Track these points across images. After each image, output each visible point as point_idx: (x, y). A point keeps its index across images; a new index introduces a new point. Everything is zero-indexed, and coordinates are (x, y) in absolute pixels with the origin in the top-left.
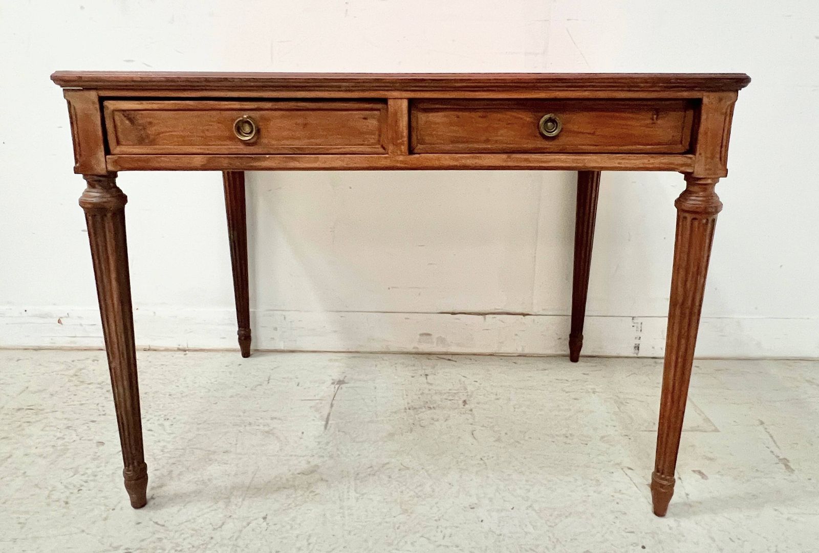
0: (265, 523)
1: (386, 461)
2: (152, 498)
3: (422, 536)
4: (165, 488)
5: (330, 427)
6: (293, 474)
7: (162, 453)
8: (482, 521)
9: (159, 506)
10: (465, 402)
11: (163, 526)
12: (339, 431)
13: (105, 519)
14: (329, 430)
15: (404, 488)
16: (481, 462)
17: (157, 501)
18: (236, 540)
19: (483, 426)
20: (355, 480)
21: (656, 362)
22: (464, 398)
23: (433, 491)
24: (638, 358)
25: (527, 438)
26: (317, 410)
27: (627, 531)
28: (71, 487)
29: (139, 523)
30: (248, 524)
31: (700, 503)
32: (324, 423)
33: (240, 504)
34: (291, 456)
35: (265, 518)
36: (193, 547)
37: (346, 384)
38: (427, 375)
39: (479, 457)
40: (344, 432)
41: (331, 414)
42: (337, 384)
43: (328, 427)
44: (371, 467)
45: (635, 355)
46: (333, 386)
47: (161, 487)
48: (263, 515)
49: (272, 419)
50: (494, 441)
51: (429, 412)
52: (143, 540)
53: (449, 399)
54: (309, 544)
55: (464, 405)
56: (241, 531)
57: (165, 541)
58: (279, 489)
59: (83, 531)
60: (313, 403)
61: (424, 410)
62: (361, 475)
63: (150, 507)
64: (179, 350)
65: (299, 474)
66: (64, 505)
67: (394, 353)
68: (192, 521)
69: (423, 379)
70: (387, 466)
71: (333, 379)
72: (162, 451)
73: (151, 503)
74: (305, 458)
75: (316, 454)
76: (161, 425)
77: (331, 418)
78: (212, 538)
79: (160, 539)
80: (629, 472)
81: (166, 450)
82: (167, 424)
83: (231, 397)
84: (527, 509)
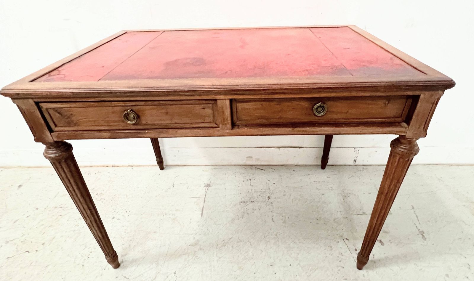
0: (175, 276)
1: (231, 236)
2: (122, 262)
4: (128, 256)
6: (187, 246)
7: (125, 234)
8: (276, 273)
9: (126, 267)
10: (269, 197)
11: (128, 279)
12: (208, 218)
13: (102, 275)
14: (203, 217)
15: (239, 253)
16: (276, 237)
17: (124, 263)
19: (277, 213)
20: (216, 249)
21: (364, 169)
22: (269, 195)
23: (253, 256)
24: (355, 165)
25: (298, 220)
26: (197, 204)
27: (344, 278)
28: (84, 256)
29: (117, 277)
30: (167, 277)
31: (379, 260)
32: (201, 213)
33: (163, 264)
34: (186, 234)
35: (175, 273)
37: (211, 187)
38: (250, 180)
39: (275, 233)
40: (210, 218)
41: (204, 206)
42: (207, 187)
43: (203, 216)
44: (224, 241)
45: (354, 164)
46: (205, 188)
47: (126, 255)
48: (174, 271)
49: (176, 210)
50: (283, 223)
51: (251, 204)
53: (261, 195)
55: (268, 200)
58: (180, 256)
60: (195, 200)
61: (248, 203)
62: (220, 246)
63: (122, 267)
64: (129, 166)
65: (190, 245)
66: (82, 267)
67: (235, 165)
68: (141, 275)
69: (248, 182)
70: (232, 240)
71: (205, 184)
72: (125, 232)
73: (122, 265)
74: (193, 235)
75: (198, 233)
76: (123, 216)
77: (204, 209)
80: (346, 241)
81: (127, 232)
82: (126, 215)
83: (156, 197)
84: (297, 265)
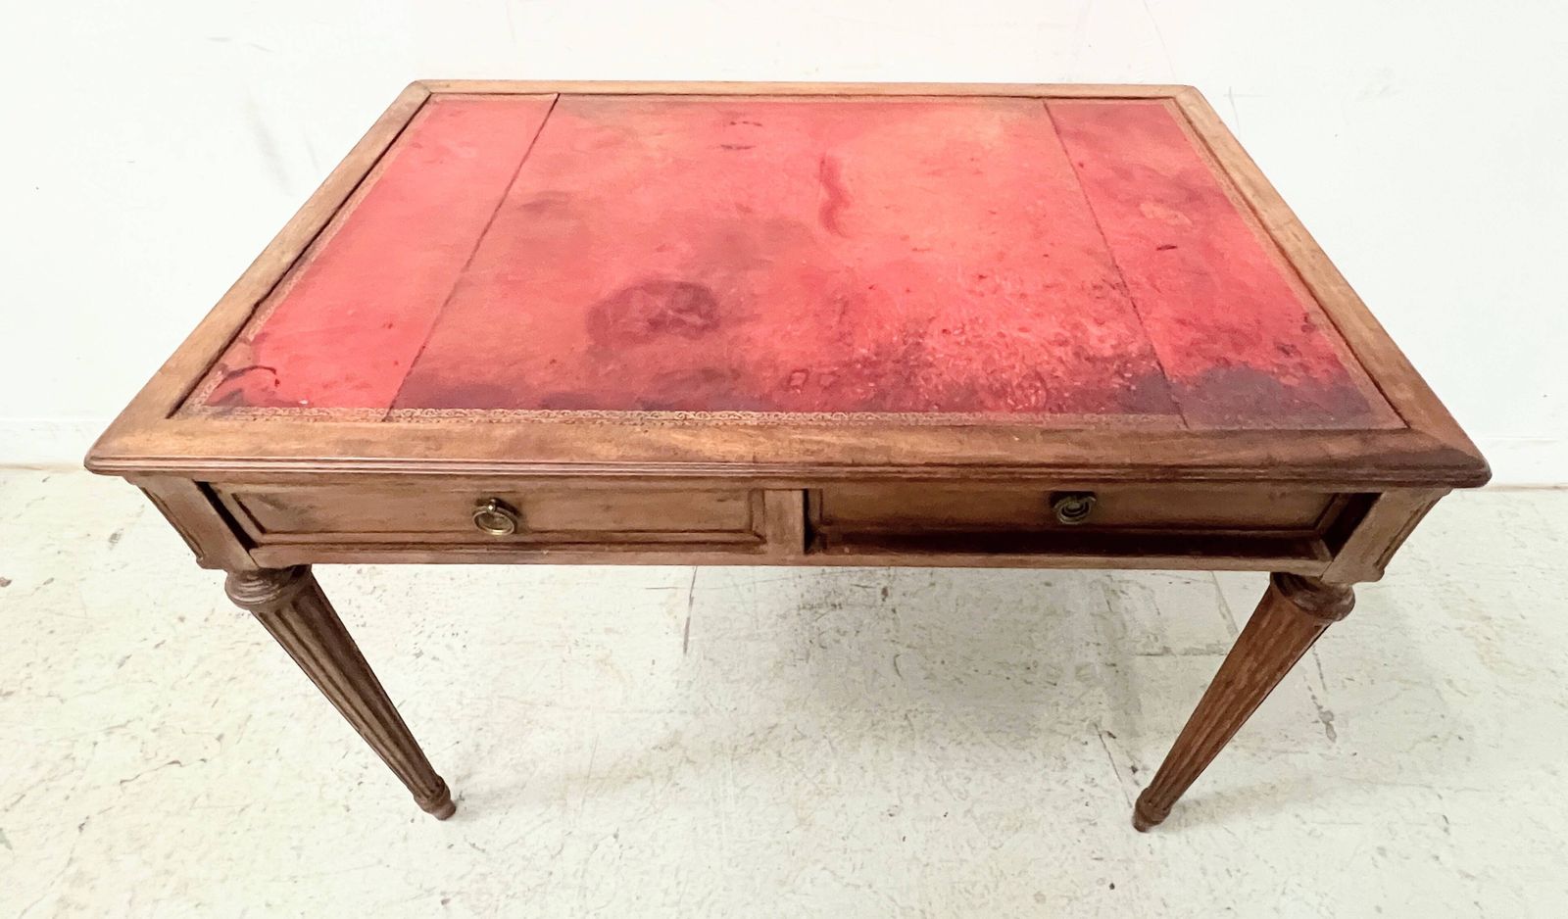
0: (617, 845)
1: (774, 720)
2: (461, 798)
3: (824, 869)
4: (475, 779)
5: (692, 649)
6: (646, 749)
7: (460, 707)
8: (904, 839)
9: (473, 814)
10: (884, 590)
11: (484, 851)
12: (705, 658)
13: (405, 839)
14: (690, 655)
15: (799, 776)
16: (905, 723)
17: (467, 803)
18: (582, 877)
19: (910, 645)
20: (733, 760)
22: (883, 583)
23: (839, 783)
25: (971, 671)
26: (670, 613)
27: (1095, 856)
28: (348, 776)
29: (451, 846)
30: (596, 846)
31: (1199, 803)
32: (682, 640)
33: (580, 808)
34: (641, 711)
35: (616, 836)
36: (529, 890)
39: (903, 712)
40: (711, 660)
41: (692, 618)
43: (688, 651)
44: (753, 734)
47: (469, 776)
48: (612, 830)
49: (608, 631)
50: (925, 678)
51: (832, 615)
52: (462, 878)
53: (863, 584)
54: (679, 883)
55: (882, 600)
56: (587, 861)
57: (489, 879)
58: (629, 780)
59: (380, 862)
60: (663, 595)
61: (824, 610)
62: (742, 750)
63: (461, 816)
65: (654, 748)
66: (344, 813)
68: (521, 841)
70: (776, 732)
72: (460, 703)
73: (460, 808)
74: (661, 716)
75: (675, 707)
76: (448, 647)
77: (692, 630)
78: (551, 873)
79: (484, 876)
80: (1108, 742)
81: (465, 702)
82: (457, 643)
83: (543, 582)
84: (965, 816)
